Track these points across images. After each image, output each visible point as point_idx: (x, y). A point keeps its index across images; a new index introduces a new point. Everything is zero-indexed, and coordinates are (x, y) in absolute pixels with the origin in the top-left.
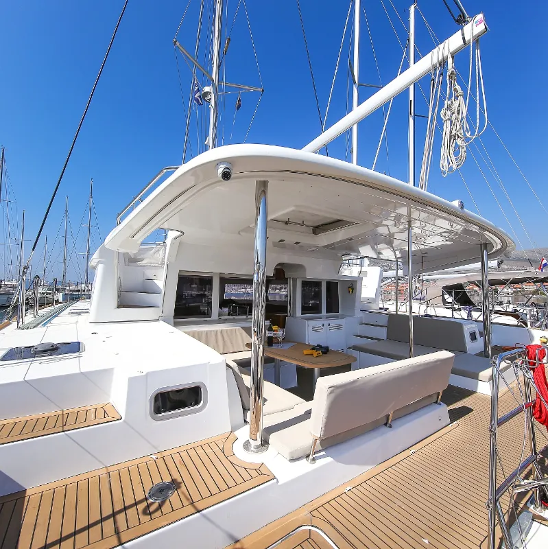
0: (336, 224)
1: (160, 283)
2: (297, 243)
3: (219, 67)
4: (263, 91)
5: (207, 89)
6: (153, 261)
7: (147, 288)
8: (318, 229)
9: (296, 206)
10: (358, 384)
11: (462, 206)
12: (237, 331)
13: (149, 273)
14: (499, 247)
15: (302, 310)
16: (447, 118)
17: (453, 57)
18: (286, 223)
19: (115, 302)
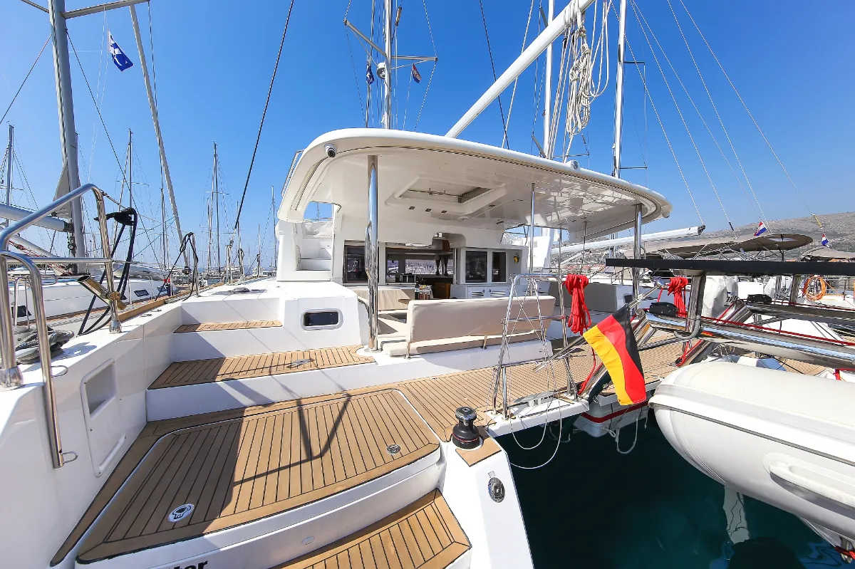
0: (476, 191)
1: (330, 251)
2: (444, 212)
3: (392, 40)
4: (436, 59)
5: (381, 65)
6: (326, 234)
7: (322, 255)
8: (463, 198)
9: (420, 175)
10: (441, 306)
11: (576, 165)
12: (398, 293)
13: (323, 244)
14: (654, 209)
15: (466, 279)
16: (575, 78)
17: (583, 14)
18: (431, 193)
19: (294, 266)
